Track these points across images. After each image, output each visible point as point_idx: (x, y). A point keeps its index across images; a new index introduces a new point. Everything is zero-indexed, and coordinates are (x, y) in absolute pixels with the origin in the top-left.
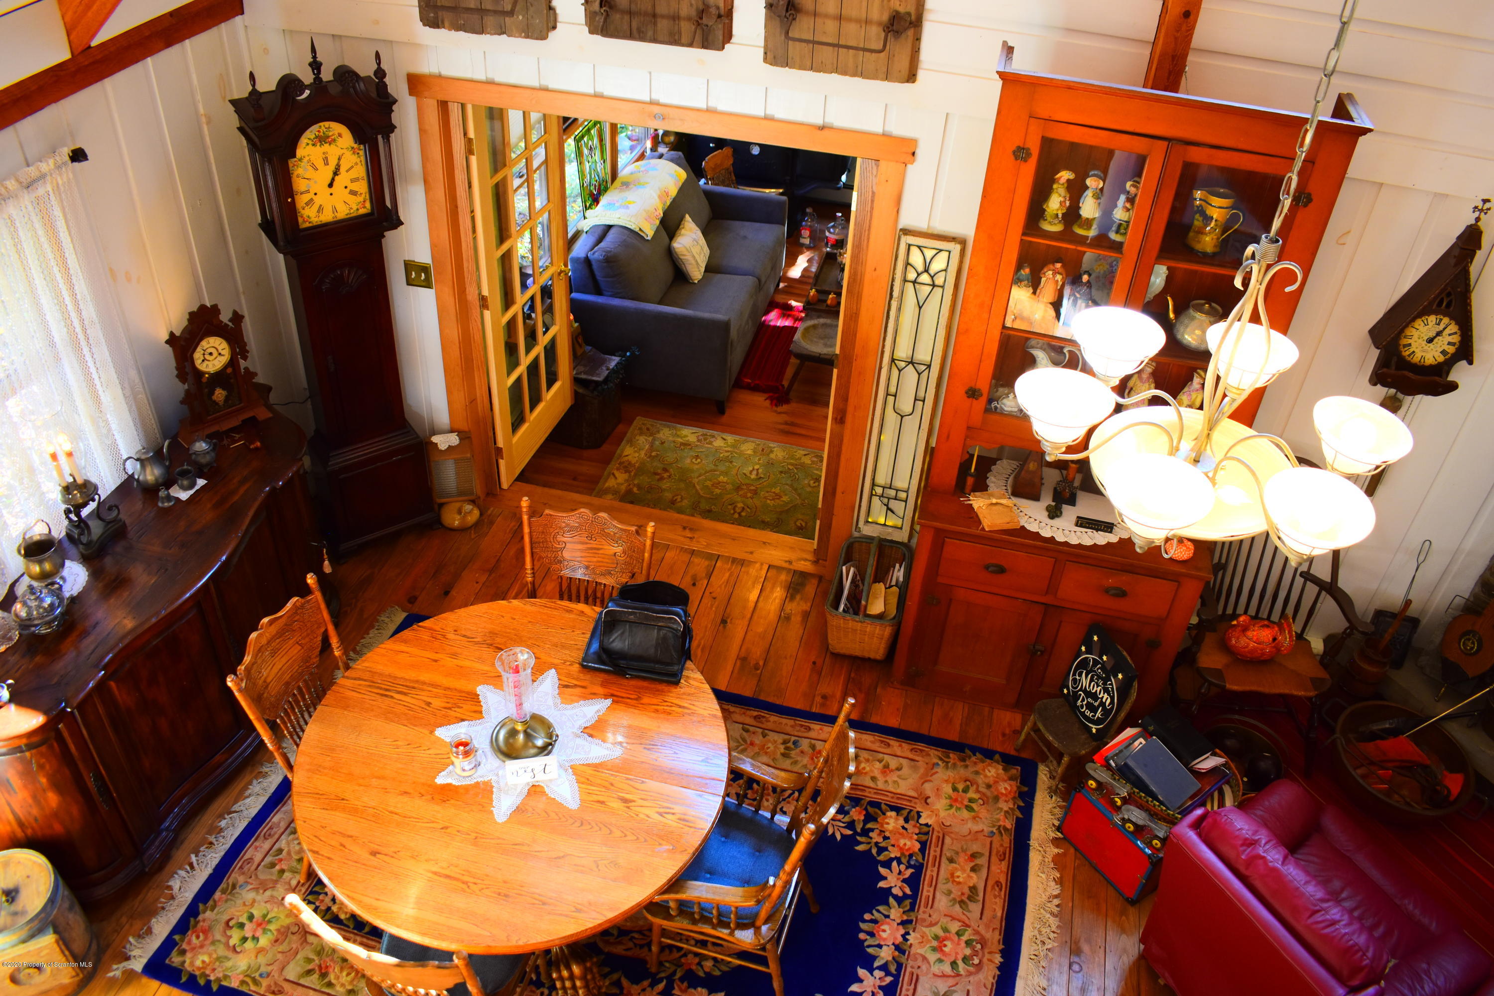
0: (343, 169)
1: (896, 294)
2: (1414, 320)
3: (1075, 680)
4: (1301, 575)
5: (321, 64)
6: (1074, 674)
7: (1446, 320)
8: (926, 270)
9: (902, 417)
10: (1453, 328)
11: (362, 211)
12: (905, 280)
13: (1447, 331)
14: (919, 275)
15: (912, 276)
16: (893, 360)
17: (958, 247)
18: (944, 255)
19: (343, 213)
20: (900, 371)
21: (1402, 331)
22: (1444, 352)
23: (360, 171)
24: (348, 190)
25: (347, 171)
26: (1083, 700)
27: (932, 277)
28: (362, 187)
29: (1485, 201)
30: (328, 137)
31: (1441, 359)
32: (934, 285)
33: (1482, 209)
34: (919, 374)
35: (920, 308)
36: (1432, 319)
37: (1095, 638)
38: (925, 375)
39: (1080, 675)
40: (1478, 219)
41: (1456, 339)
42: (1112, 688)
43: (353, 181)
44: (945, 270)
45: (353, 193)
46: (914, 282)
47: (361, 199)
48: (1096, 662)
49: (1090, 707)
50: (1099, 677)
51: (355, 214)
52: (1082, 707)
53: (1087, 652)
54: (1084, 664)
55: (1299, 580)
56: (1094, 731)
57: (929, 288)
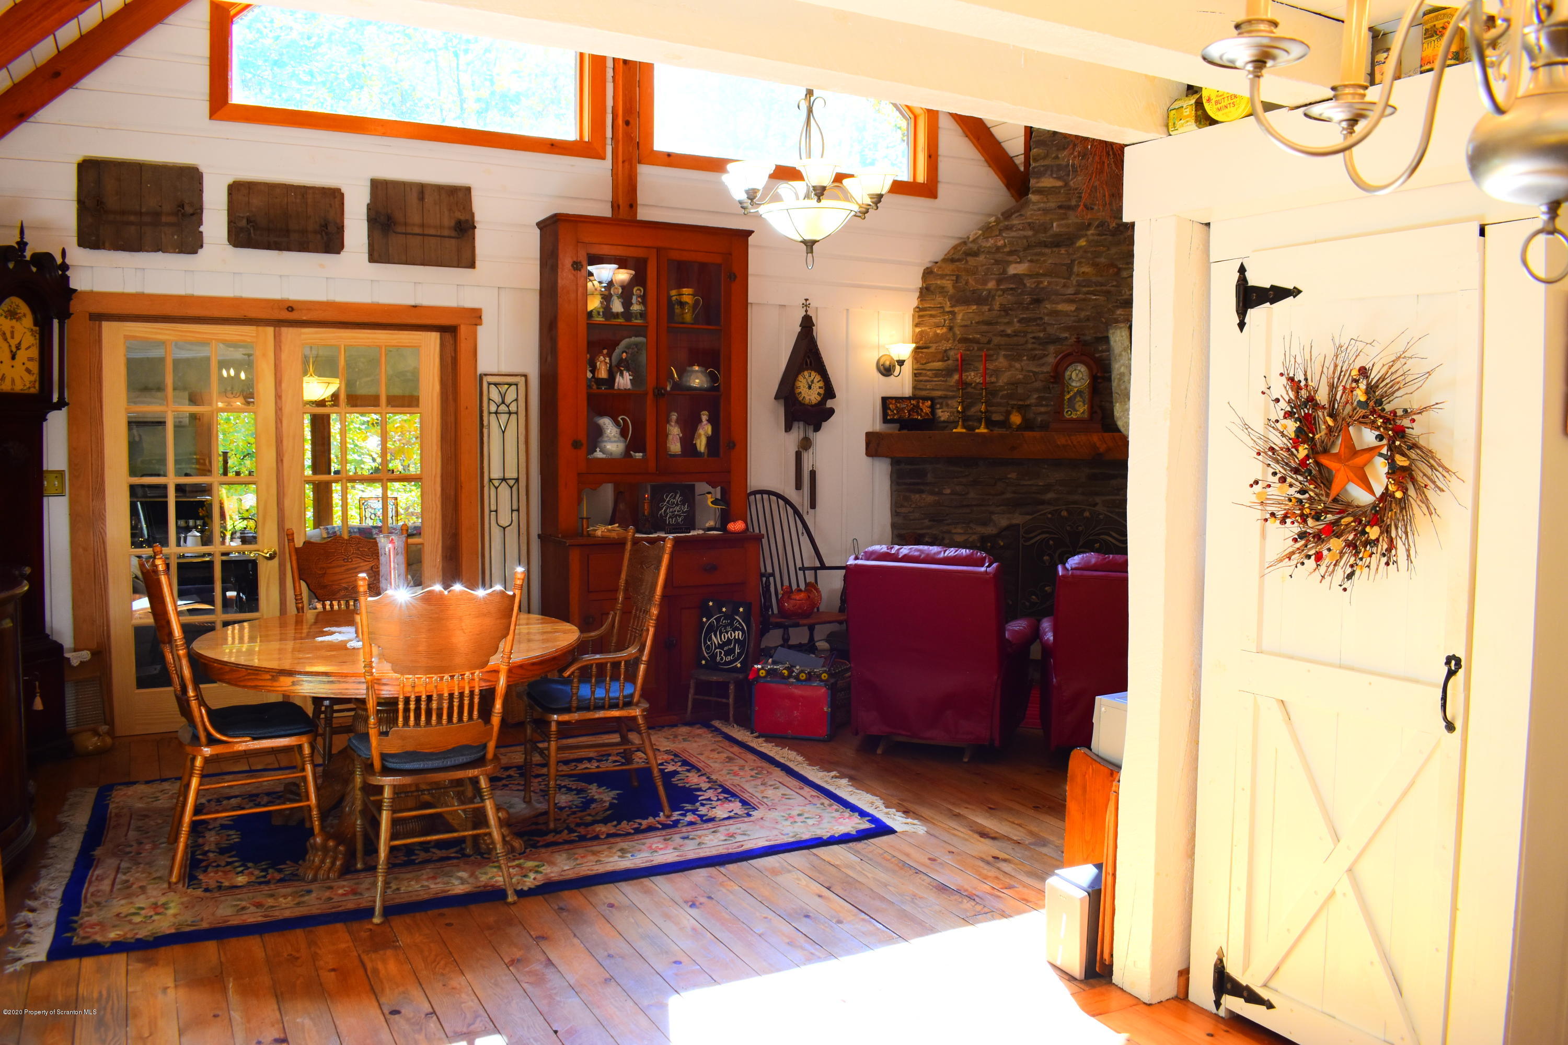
0: (23, 346)
1: (485, 423)
2: (797, 376)
3: (708, 648)
4: (800, 569)
5: (26, 244)
6: (705, 643)
7: (813, 374)
8: (503, 402)
9: (504, 528)
10: (818, 378)
11: (33, 391)
12: (490, 413)
13: (816, 381)
14: (498, 406)
15: (493, 408)
16: (490, 480)
17: (523, 378)
18: (514, 387)
19: (19, 387)
20: (497, 488)
21: (794, 384)
22: (819, 394)
23: (35, 352)
24: (24, 367)
25: (27, 349)
26: (721, 653)
27: (508, 406)
28: (34, 367)
29: (806, 300)
30: (17, 314)
31: (819, 398)
32: (510, 413)
33: (806, 305)
34: (511, 488)
35: (503, 432)
36: (806, 373)
37: (711, 604)
38: (515, 488)
39: (710, 639)
40: (806, 311)
41: (821, 384)
42: (740, 624)
43: (30, 359)
44: (516, 400)
45: (28, 371)
46: (496, 413)
47: (32, 378)
48: (718, 620)
49: (728, 653)
50: (725, 626)
51: (26, 392)
52: (722, 659)
53: (708, 619)
54: (711, 629)
55: (800, 573)
56: (739, 665)
57: (507, 416)
